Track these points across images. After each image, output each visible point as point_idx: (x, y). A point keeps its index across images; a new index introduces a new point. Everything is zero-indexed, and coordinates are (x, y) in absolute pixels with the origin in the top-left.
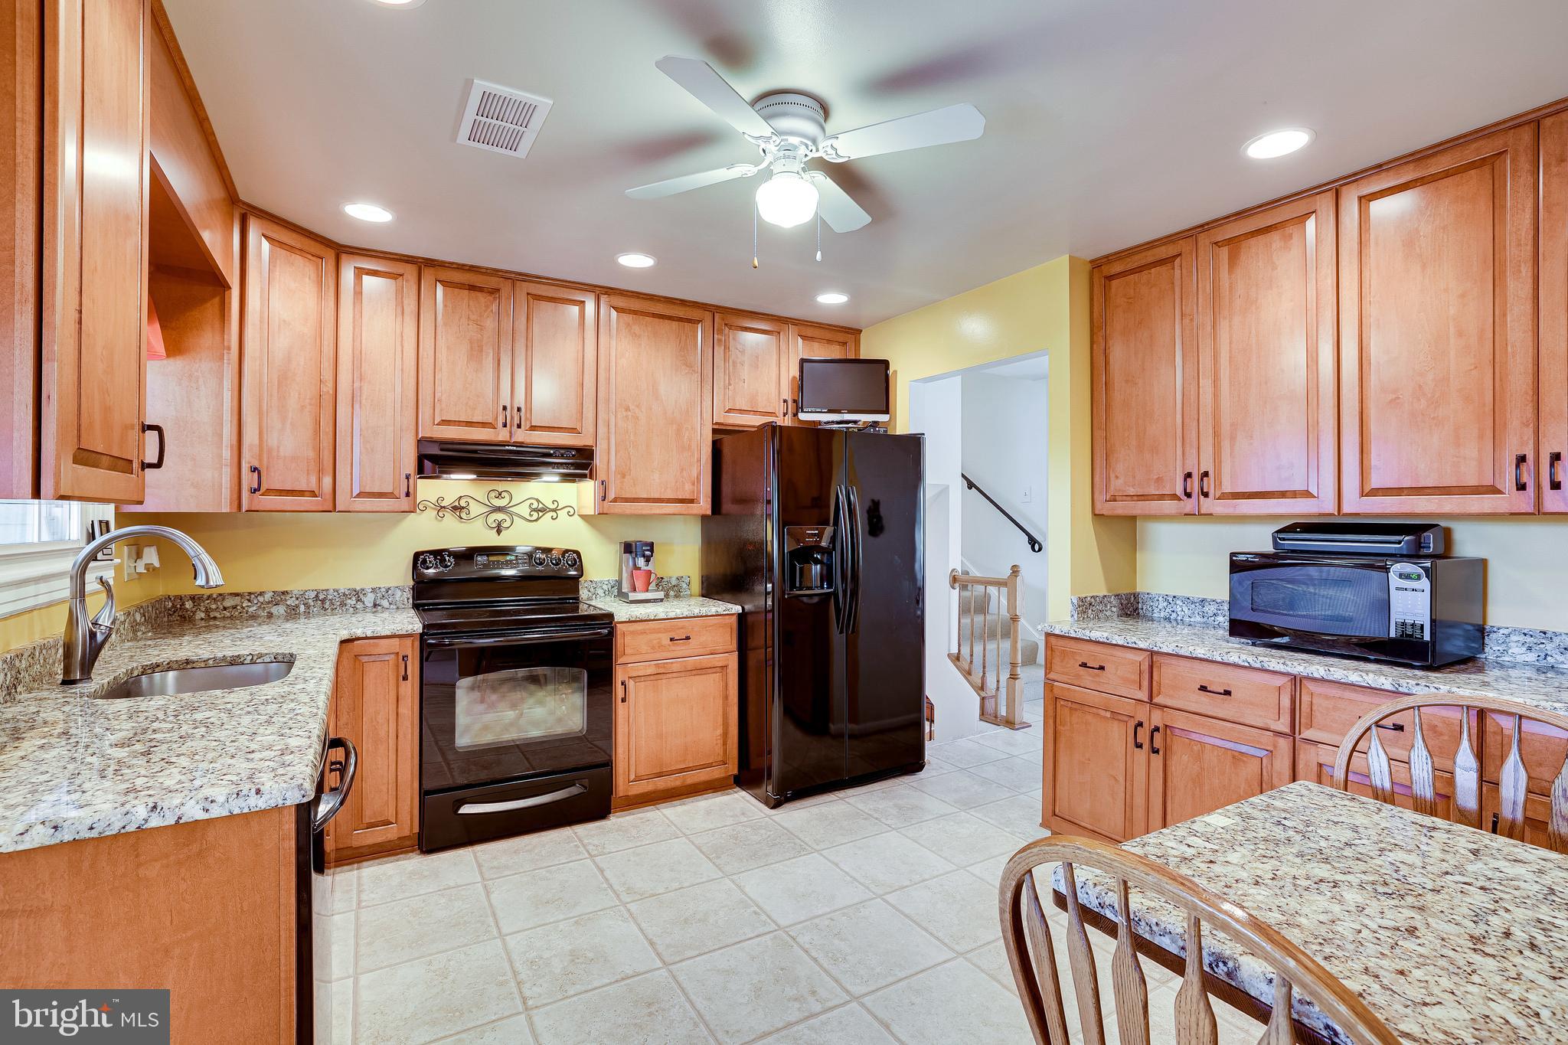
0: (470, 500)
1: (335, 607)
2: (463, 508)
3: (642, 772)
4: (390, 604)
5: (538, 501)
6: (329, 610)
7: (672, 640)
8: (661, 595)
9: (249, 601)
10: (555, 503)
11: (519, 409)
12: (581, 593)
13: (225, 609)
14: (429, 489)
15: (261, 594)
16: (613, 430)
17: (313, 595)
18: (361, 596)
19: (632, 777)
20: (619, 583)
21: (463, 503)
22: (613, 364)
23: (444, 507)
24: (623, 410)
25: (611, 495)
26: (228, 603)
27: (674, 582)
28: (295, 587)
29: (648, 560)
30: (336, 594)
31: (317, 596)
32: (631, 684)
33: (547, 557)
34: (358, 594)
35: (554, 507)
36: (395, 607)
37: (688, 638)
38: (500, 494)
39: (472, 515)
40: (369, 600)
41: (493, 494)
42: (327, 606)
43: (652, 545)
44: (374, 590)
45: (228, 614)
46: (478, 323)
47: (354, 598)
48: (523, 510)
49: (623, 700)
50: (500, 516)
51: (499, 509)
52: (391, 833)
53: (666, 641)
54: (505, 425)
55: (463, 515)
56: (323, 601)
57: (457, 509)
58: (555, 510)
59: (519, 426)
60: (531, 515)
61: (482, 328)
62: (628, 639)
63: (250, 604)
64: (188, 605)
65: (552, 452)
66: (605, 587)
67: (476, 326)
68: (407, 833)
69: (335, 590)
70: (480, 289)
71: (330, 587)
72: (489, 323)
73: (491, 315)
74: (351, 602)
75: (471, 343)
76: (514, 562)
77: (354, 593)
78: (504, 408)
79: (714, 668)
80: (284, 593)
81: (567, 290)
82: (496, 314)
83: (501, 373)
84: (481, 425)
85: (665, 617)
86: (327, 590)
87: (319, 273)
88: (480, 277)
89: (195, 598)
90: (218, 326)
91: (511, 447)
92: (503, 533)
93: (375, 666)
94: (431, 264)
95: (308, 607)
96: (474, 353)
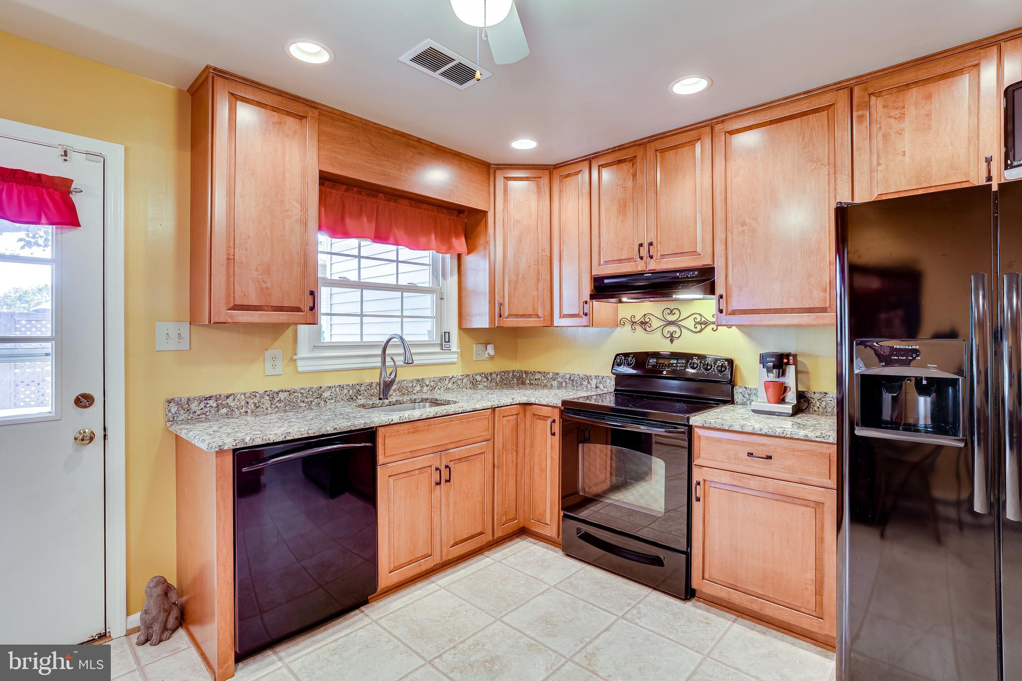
0: (651, 317)
1: (577, 385)
2: (647, 322)
4: (604, 387)
5: (700, 315)
6: (575, 387)
7: (750, 455)
9: (544, 376)
10: (715, 317)
13: (536, 380)
15: (548, 373)
16: (729, 247)
17: (568, 376)
18: (590, 380)
19: (707, 576)
21: (647, 319)
23: (635, 322)
24: (740, 225)
26: (537, 376)
28: (562, 372)
30: (578, 377)
31: (570, 377)
32: (706, 487)
33: (701, 362)
34: (588, 378)
35: (714, 320)
36: (606, 390)
37: (770, 458)
38: (671, 312)
39: (653, 328)
40: (593, 383)
41: (667, 312)
42: (574, 384)
44: (596, 377)
45: (537, 383)
46: (623, 186)
47: (587, 381)
48: (689, 324)
49: (698, 500)
50: (672, 328)
51: (672, 323)
52: (547, 530)
53: (743, 455)
54: (641, 258)
55: (648, 329)
56: (573, 381)
57: (643, 323)
58: (715, 323)
59: (651, 257)
60: (696, 328)
61: (625, 189)
63: (544, 378)
64: (524, 376)
67: (622, 189)
69: (578, 375)
70: (624, 161)
71: (576, 373)
72: (630, 183)
73: (631, 176)
74: (585, 383)
75: (619, 202)
76: (675, 365)
77: (587, 378)
78: (641, 245)
79: (806, 501)
80: (557, 374)
81: (686, 134)
82: (634, 175)
83: (639, 219)
84: (627, 261)
85: (741, 430)
86: (575, 374)
87: (538, 187)
88: (624, 152)
89: (526, 372)
90: (485, 232)
91: (647, 275)
92: (675, 341)
93: (540, 423)
94: (596, 156)
95: (566, 384)
96: (621, 209)
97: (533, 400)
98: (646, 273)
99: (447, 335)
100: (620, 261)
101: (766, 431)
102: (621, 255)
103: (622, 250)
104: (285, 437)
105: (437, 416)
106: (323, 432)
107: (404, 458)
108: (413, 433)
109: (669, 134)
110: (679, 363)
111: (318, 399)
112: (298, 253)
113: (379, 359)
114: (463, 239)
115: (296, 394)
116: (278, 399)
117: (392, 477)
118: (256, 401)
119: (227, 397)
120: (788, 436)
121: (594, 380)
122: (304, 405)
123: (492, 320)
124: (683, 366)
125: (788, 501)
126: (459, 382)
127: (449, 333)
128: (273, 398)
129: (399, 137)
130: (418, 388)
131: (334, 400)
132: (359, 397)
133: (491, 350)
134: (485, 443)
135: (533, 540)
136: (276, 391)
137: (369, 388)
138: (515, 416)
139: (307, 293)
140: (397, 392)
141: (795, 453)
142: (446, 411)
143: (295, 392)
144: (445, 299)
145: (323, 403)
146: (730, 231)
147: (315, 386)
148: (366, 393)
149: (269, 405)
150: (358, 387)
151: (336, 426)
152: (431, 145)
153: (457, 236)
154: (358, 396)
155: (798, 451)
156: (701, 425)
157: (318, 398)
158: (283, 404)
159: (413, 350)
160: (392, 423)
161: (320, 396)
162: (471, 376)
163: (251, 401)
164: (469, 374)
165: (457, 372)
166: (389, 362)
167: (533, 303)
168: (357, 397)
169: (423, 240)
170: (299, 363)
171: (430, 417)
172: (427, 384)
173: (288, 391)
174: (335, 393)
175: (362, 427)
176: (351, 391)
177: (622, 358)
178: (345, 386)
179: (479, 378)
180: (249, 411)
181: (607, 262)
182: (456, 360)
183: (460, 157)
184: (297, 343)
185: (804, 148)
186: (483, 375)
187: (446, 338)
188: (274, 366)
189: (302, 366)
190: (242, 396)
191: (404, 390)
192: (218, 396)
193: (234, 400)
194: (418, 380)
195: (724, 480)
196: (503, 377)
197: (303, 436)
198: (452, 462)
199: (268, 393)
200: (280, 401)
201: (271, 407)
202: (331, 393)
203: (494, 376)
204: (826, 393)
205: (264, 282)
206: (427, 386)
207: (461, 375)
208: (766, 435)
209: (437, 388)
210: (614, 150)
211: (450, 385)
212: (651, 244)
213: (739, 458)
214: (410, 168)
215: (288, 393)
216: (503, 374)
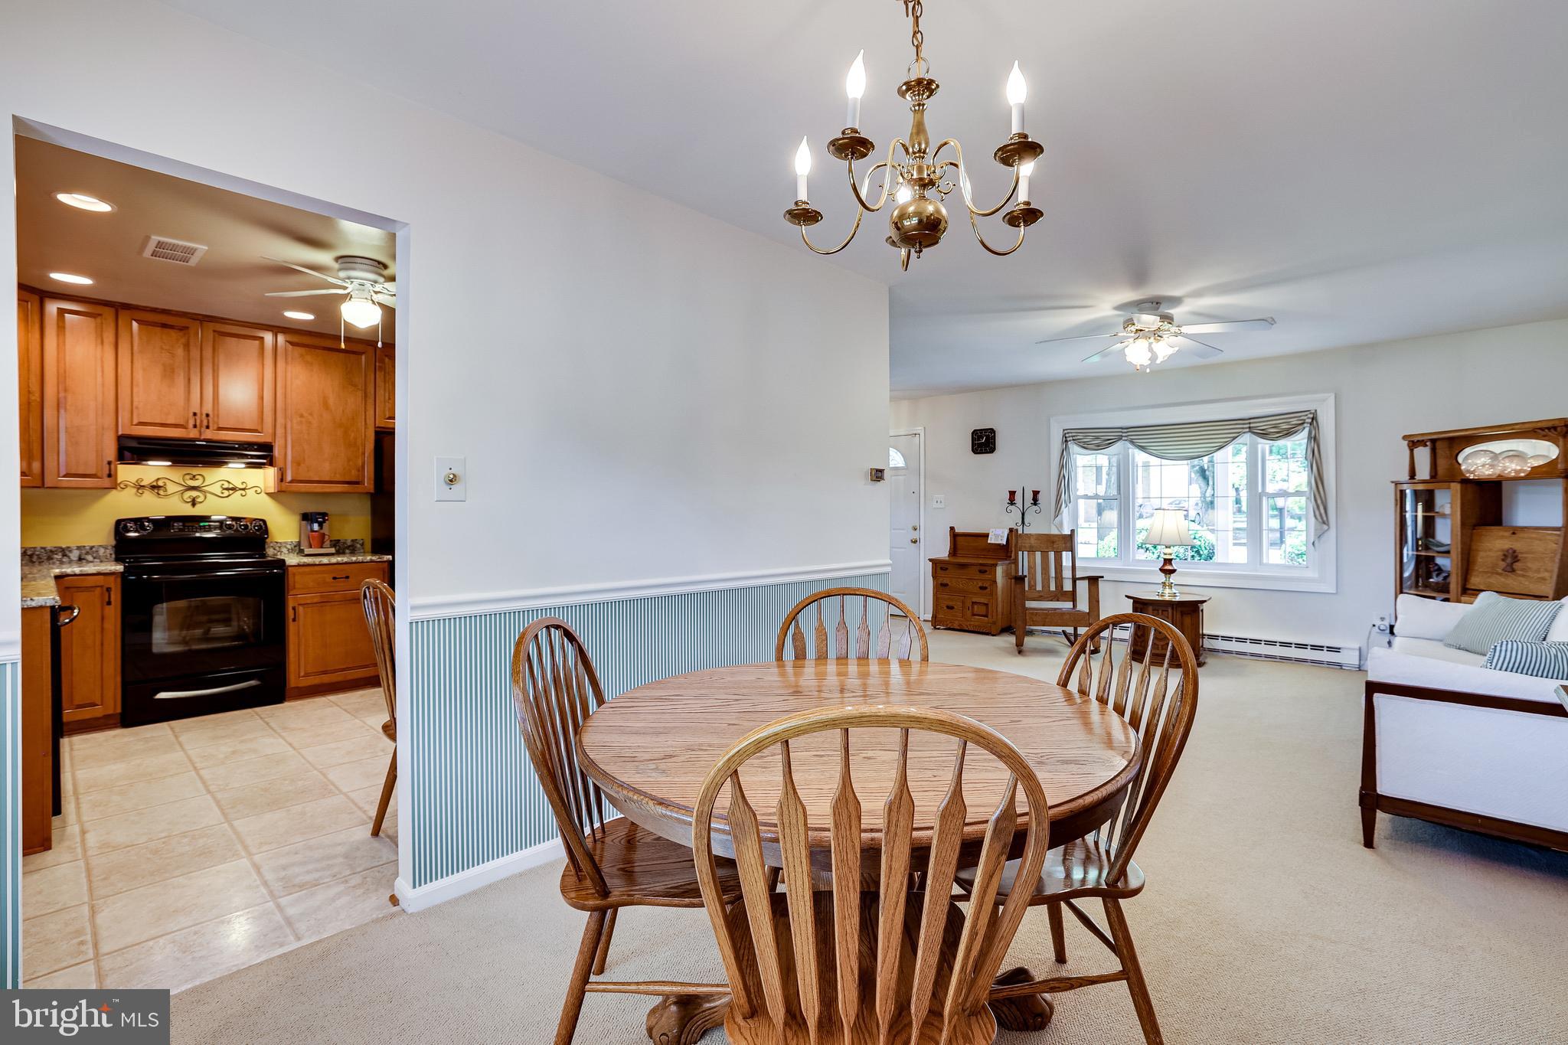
0: (166, 481)
2: (160, 487)
3: (310, 670)
4: (95, 558)
5: (228, 482)
7: (334, 578)
8: (333, 550)
10: (244, 484)
11: (207, 415)
12: (267, 550)
14: (127, 473)
16: (289, 431)
18: (67, 553)
19: (302, 674)
20: (299, 544)
21: (160, 483)
22: (289, 383)
23: (143, 486)
24: (297, 415)
25: (289, 478)
27: (349, 543)
29: (321, 525)
32: (301, 609)
33: (237, 523)
34: (64, 551)
35: (243, 487)
36: (98, 560)
37: (347, 577)
38: (194, 476)
39: (169, 492)
40: (74, 554)
41: (188, 477)
43: (324, 515)
44: (79, 547)
46: (170, 352)
47: (60, 554)
48: (217, 489)
49: (294, 620)
50: (194, 494)
51: (193, 488)
52: (98, 712)
53: (329, 579)
54: (195, 426)
55: (161, 492)
57: (155, 487)
58: (244, 489)
59: (208, 427)
60: (222, 493)
61: (173, 355)
62: (297, 578)
65: (237, 446)
66: (289, 547)
67: (168, 354)
68: (111, 712)
70: (172, 327)
71: (39, 546)
72: (180, 352)
73: (182, 346)
75: (164, 366)
76: (207, 527)
78: (195, 414)
81: (248, 328)
82: (185, 345)
83: (190, 388)
84: (174, 426)
88: (172, 318)
91: (201, 443)
92: (197, 506)
93: (82, 596)
96: (168, 374)
98: (198, 441)
100: (164, 425)
101: (347, 560)
102: (165, 419)
110: (211, 525)
120: (361, 561)
121: (75, 551)
124: (217, 528)
141: (364, 571)
156: (297, 564)
177: (129, 524)
181: (143, 424)
185: (347, 375)
204: (340, 541)
208: (345, 564)
210: (154, 310)
213: (326, 582)
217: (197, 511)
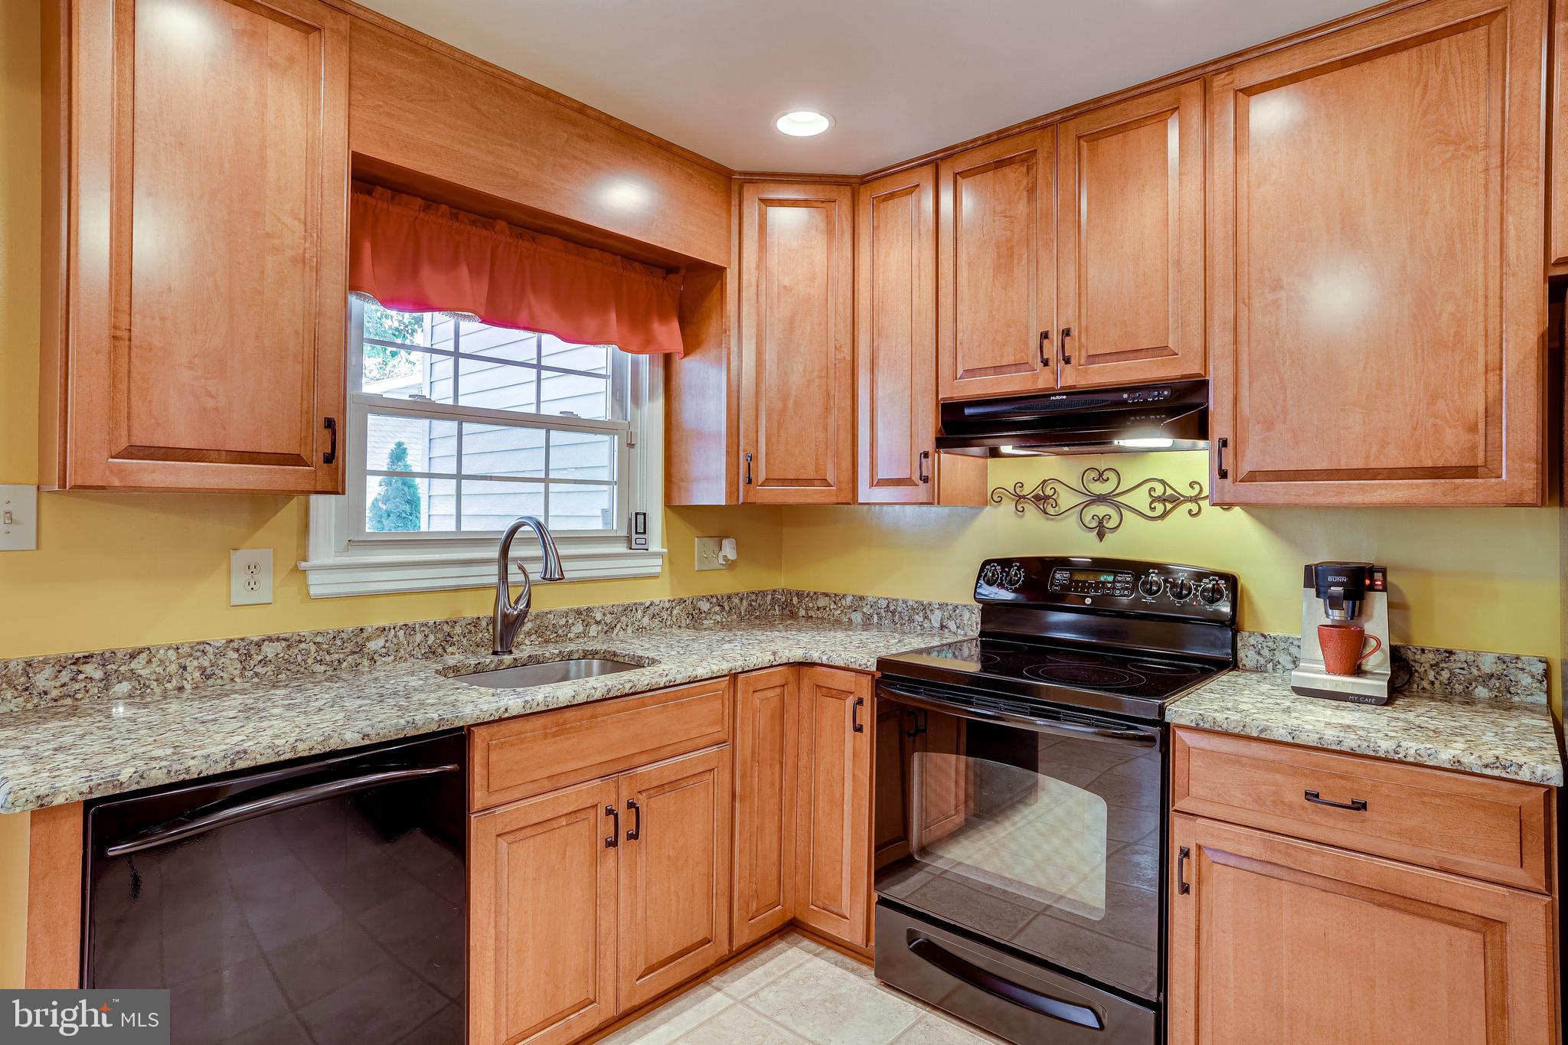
0: (1059, 487)
1: (904, 622)
2: (1048, 497)
4: (958, 627)
5: (1163, 482)
6: (898, 625)
7: (1312, 796)
9: (835, 602)
10: (1195, 486)
13: (818, 609)
15: (844, 597)
16: (1242, 336)
17: (884, 604)
18: (928, 612)
21: (1048, 491)
23: (1024, 497)
24: (1267, 290)
25: (1242, 468)
26: (821, 603)
28: (871, 594)
29: (1335, 606)
30: (904, 605)
31: (888, 606)
32: (1205, 862)
33: (1166, 581)
34: (925, 609)
35: (1194, 493)
37: (1363, 806)
38: (1101, 475)
39: (1062, 508)
40: (936, 618)
41: (1091, 476)
42: (897, 620)
44: (942, 606)
45: (821, 617)
46: (1008, 214)
47: (921, 614)
48: (1140, 499)
49: (1186, 888)
50: (1101, 510)
51: (1101, 499)
52: (844, 929)
53: (1295, 797)
54: (1045, 364)
55: (1050, 511)
56: (893, 613)
57: (1041, 499)
58: (1195, 499)
59: (1067, 360)
60: (1153, 509)
61: (1010, 220)
62: (1198, 765)
63: (835, 607)
64: (795, 600)
67: (1004, 220)
69: (905, 602)
70: (1010, 162)
71: (900, 597)
72: (1022, 208)
73: (1025, 194)
74: (919, 618)
75: (998, 247)
76: (1109, 585)
77: (921, 607)
78: (1045, 336)
79: (1457, 914)
80: (862, 598)
81: (1146, 99)
82: (1032, 191)
83: (1040, 280)
84: (1014, 367)
85: (1289, 739)
86: (897, 600)
87: (829, 221)
88: (1009, 143)
89: (799, 594)
90: (719, 311)
91: (1058, 397)
92: (1109, 536)
93: (831, 704)
94: (950, 154)
95: (880, 618)
96: (1003, 261)
97: (815, 656)
98: (1055, 395)
99: (641, 518)
100: (998, 369)
101: (1353, 744)
102: (1002, 356)
103: (1004, 346)
104: (233, 763)
105: (610, 695)
106: (335, 744)
107: (533, 793)
108: (554, 736)
109: (1108, 101)
110: (1119, 582)
111: (356, 656)
112: (297, 333)
113: (494, 569)
114: (676, 325)
115: (303, 646)
116: (260, 658)
117: (505, 837)
118: (206, 664)
119: (133, 656)
120: (1411, 760)
121: (937, 612)
122: (323, 668)
123: (732, 489)
124: (1127, 589)
125: (1411, 908)
126: (665, 615)
127: (644, 514)
128: (249, 655)
129: (538, 98)
130: (579, 628)
131: (392, 657)
132: (450, 650)
133: (729, 550)
134: (715, 749)
135: (813, 946)
136: (256, 639)
137: (473, 629)
138: (778, 690)
139: (319, 422)
140: (533, 637)
141: (1426, 799)
142: (631, 684)
143: (300, 642)
144: (638, 447)
145: (366, 663)
146: (1243, 302)
147: (350, 626)
148: (465, 641)
149: (237, 672)
150: (446, 628)
151: (368, 730)
152: (607, 120)
153: (664, 318)
154: (447, 647)
155: (1435, 795)
156: (1193, 725)
157: (354, 653)
158: (270, 668)
159: (563, 551)
160: (506, 715)
161: (360, 649)
162: (688, 602)
163: (192, 664)
164: (684, 596)
165: (659, 593)
166: (515, 576)
167: (817, 455)
168: (444, 649)
169: (591, 323)
170: (313, 578)
171: (595, 698)
172: (598, 619)
173: (285, 640)
174: (395, 641)
175: (434, 728)
176: (432, 638)
177: (995, 570)
178: (417, 626)
179: (705, 606)
180: (188, 686)
181: (970, 372)
182: (659, 570)
183: (670, 151)
184: (308, 534)
185: (1425, 113)
186: (715, 600)
187: (638, 525)
188: (252, 586)
189: (319, 584)
190: (171, 652)
191: (549, 633)
192: (107, 655)
193: (149, 661)
194: (579, 612)
195: (1247, 850)
196: (754, 604)
197: (282, 758)
198: (644, 794)
199: (235, 645)
200: (264, 662)
201: (242, 675)
202: (387, 641)
203: (736, 601)
204: (1450, 653)
205: (209, 394)
206: (598, 623)
207: (669, 601)
208: (1352, 754)
209: (618, 626)
210: (988, 140)
211: (646, 621)
212: (1067, 333)
213: (1283, 803)
214: (563, 167)
215: (284, 644)
216: (754, 597)
217: (1111, 548)
